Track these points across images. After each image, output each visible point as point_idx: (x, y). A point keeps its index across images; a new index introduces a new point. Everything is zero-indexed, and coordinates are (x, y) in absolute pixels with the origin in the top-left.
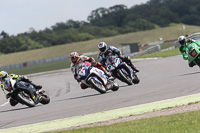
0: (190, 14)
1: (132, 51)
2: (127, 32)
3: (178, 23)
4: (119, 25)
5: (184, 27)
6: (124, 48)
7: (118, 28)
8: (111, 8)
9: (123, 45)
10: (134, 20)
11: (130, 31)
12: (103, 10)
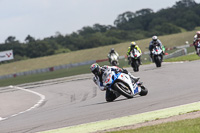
8: (138, 12)
10: (160, 24)
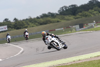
10: (81, 12)
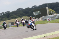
0: (29, 13)
1: (12, 25)
2: (10, 19)
3: (25, 16)
4: (8, 17)
5: (27, 17)
6: (10, 24)
7: (8, 18)
9: (9, 23)
11: (11, 19)
12: (3, 13)
